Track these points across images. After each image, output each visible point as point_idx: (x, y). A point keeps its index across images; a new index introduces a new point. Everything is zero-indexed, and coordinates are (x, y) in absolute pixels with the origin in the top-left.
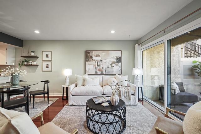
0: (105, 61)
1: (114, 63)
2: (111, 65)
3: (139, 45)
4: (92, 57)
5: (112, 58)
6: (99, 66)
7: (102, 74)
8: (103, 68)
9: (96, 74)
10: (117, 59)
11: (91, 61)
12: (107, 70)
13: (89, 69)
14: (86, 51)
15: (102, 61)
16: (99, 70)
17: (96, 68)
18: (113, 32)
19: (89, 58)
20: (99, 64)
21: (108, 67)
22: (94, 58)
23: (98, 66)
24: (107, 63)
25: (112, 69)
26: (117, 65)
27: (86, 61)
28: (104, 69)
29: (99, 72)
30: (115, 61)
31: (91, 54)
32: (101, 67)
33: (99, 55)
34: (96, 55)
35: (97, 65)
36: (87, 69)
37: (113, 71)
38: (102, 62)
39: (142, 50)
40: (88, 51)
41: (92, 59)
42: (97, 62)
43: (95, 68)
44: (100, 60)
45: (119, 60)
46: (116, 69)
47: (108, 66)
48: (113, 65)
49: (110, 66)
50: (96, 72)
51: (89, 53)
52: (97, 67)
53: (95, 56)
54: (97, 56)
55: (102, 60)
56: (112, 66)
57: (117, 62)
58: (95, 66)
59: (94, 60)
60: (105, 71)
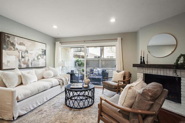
0: (31, 52)
1: (40, 55)
2: (37, 57)
3: (60, 43)
4: (13, 44)
5: (37, 50)
6: (24, 58)
7: (28, 68)
8: (28, 60)
9: (20, 68)
11: (11, 49)
12: (33, 63)
13: (8, 62)
14: (2, 33)
15: (27, 51)
16: (24, 63)
17: (19, 61)
18: (55, 27)
19: (8, 44)
20: (23, 55)
21: (34, 60)
22: (17, 46)
24: (34, 55)
25: (38, 61)
26: (43, 58)
27: (3, 48)
28: (30, 61)
29: (23, 66)
30: (41, 53)
31: (11, 40)
32: (27, 58)
33: (24, 43)
35: (21, 56)
37: (39, 64)
38: (27, 53)
39: (62, 47)
40: (6, 35)
41: (14, 48)
42: (21, 52)
43: (17, 60)
44: (25, 50)
45: (44, 52)
46: (42, 61)
48: (39, 57)
49: (36, 59)
50: (20, 65)
51: (9, 37)
52: (21, 59)
53: (17, 43)
54: (21, 44)
55: (27, 50)
56: (38, 59)
57: (43, 55)
58: (19, 57)
59: (17, 49)
60: (31, 64)
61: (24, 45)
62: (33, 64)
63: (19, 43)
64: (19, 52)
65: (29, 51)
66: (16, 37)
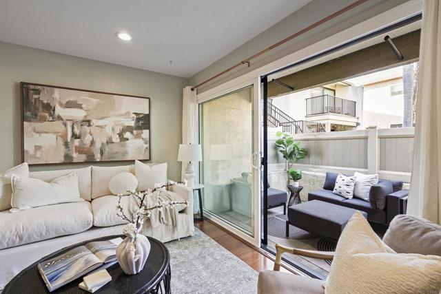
0: (101, 123)
1: (129, 129)
2: (120, 135)
3: (192, 90)
4: (49, 108)
5: (121, 115)
6: (79, 137)
7: (91, 161)
8: (93, 143)
9: (68, 162)
10: (138, 120)
11: (44, 119)
12: (107, 149)
13: (38, 148)
14: (22, 84)
15: (89, 121)
16: (80, 150)
17: (66, 144)
18: (125, 37)
19: (36, 109)
20: (77, 131)
21: (110, 142)
22: (59, 111)
23: (75, 136)
24: (108, 131)
25: (123, 146)
26: (138, 136)
27: (23, 118)
28: (98, 145)
29: (77, 157)
30: (132, 124)
31: (44, 98)
32: (87, 139)
33: (79, 103)
34: (68, 103)
35: (70, 135)
36: (26, 148)
37: (125, 153)
38: (89, 126)
40: (32, 87)
41: (51, 115)
42: (69, 124)
43: (61, 142)
44: (82, 119)
45: (144, 122)
46: (134, 146)
47: (111, 138)
48: (127, 135)
49: (116, 139)
50: (67, 156)
51: (38, 92)
52: (72, 141)
53: (61, 105)
54: (70, 105)
55: (88, 118)
56: (123, 139)
57: (138, 128)
58: (64, 136)
59: (60, 118)
60: (102, 153)
61: (80, 106)
62: (106, 154)
63: (64, 103)
64: (65, 125)
65: (94, 122)
66: (56, 90)
